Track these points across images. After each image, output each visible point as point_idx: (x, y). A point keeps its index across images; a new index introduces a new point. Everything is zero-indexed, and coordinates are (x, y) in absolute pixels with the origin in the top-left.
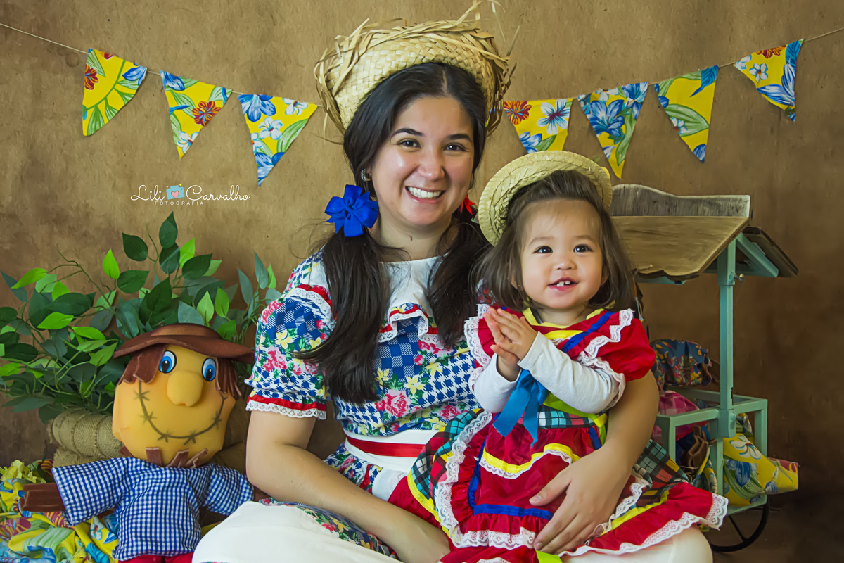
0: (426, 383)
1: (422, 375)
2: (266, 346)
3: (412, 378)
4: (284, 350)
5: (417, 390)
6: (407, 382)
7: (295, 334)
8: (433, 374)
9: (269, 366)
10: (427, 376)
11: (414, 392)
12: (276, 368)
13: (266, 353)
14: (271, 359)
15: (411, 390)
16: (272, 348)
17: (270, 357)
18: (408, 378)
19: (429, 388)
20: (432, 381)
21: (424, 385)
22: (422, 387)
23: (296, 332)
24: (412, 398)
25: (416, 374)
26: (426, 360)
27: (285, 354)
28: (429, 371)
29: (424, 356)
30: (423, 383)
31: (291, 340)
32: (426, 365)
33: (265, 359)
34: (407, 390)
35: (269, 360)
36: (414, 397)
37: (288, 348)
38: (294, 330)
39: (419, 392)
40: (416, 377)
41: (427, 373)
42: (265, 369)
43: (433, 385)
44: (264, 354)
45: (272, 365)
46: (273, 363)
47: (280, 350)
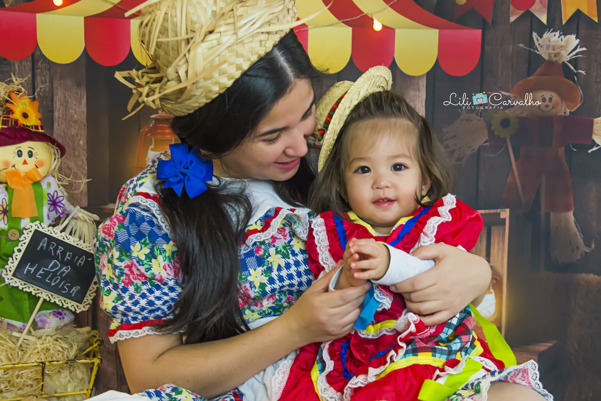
0: (269, 276)
1: (265, 267)
2: (122, 261)
3: (255, 270)
4: (142, 261)
5: (261, 283)
6: (250, 275)
7: (148, 244)
8: (275, 267)
9: (127, 281)
10: (270, 269)
11: (257, 285)
12: (135, 282)
13: (123, 268)
14: (128, 273)
15: (255, 283)
16: (127, 262)
17: (126, 271)
18: (251, 271)
19: (271, 281)
20: (274, 275)
21: (267, 278)
22: (265, 280)
23: (148, 241)
24: (256, 291)
25: (259, 266)
26: (265, 251)
27: (143, 265)
28: (271, 263)
29: (263, 247)
30: (266, 276)
31: (146, 250)
32: (267, 257)
33: (122, 274)
34: (251, 283)
35: (126, 275)
36: (257, 290)
37: (146, 259)
38: (145, 241)
39: (262, 285)
40: (260, 269)
41: (270, 265)
42: (123, 285)
43: (276, 278)
44: (120, 269)
45: (130, 279)
46: (131, 277)
47: (138, 262)
